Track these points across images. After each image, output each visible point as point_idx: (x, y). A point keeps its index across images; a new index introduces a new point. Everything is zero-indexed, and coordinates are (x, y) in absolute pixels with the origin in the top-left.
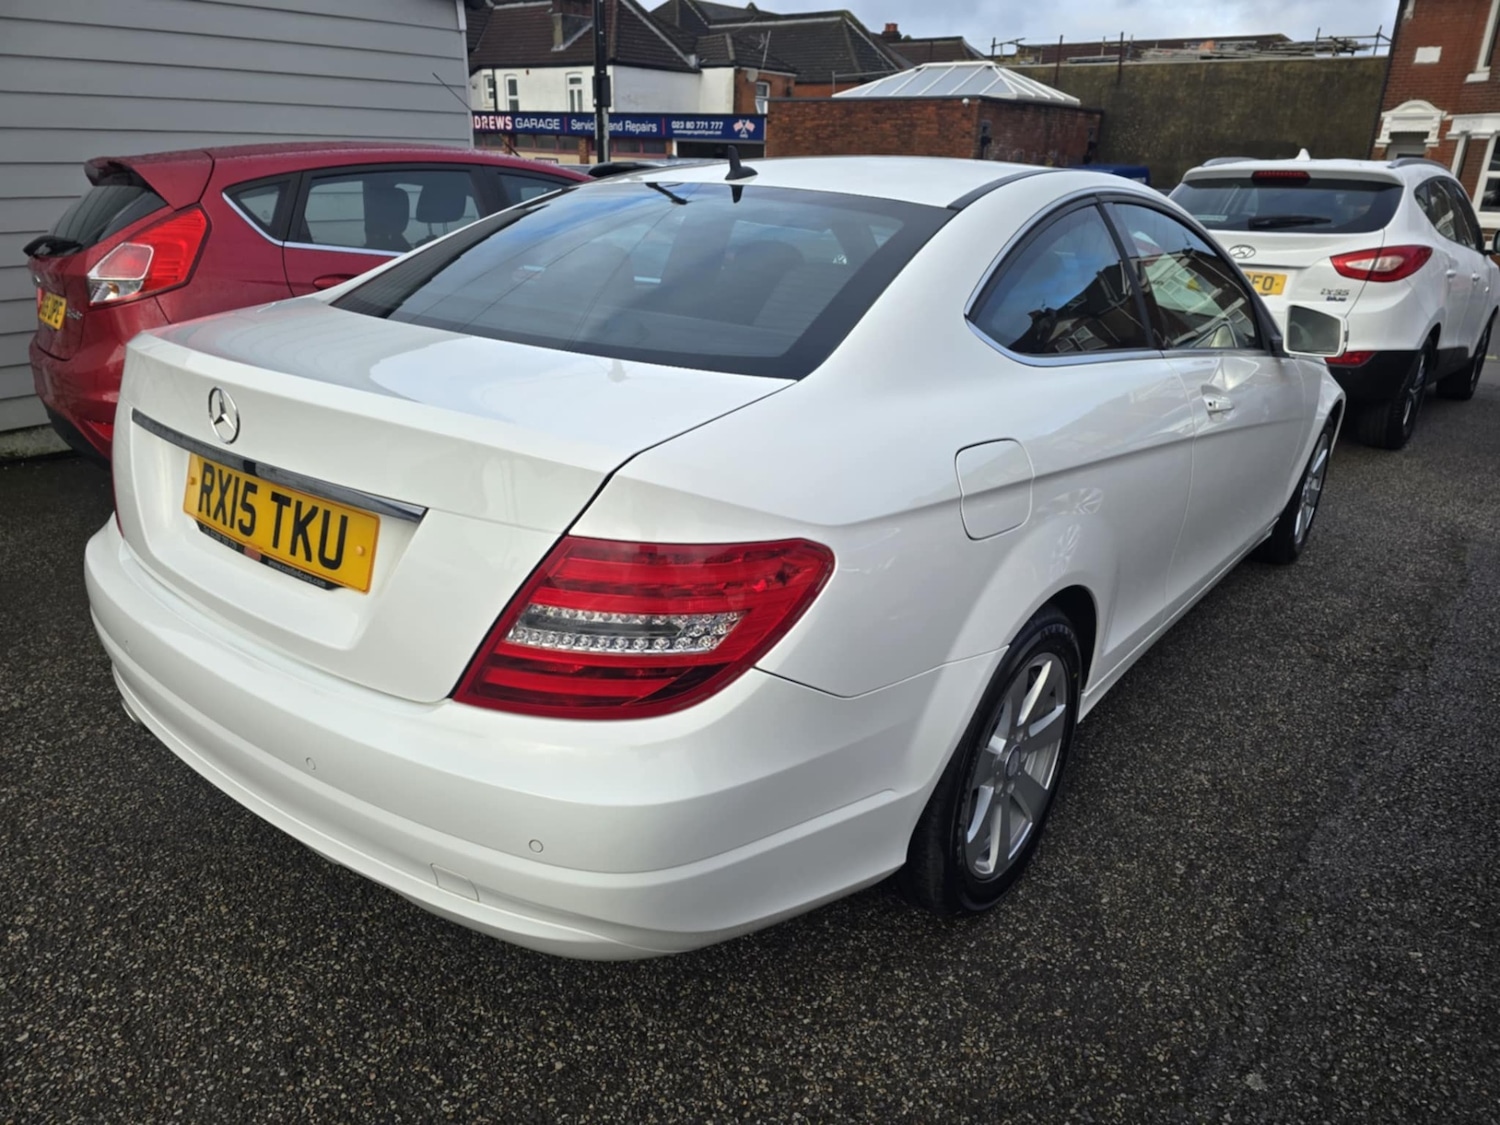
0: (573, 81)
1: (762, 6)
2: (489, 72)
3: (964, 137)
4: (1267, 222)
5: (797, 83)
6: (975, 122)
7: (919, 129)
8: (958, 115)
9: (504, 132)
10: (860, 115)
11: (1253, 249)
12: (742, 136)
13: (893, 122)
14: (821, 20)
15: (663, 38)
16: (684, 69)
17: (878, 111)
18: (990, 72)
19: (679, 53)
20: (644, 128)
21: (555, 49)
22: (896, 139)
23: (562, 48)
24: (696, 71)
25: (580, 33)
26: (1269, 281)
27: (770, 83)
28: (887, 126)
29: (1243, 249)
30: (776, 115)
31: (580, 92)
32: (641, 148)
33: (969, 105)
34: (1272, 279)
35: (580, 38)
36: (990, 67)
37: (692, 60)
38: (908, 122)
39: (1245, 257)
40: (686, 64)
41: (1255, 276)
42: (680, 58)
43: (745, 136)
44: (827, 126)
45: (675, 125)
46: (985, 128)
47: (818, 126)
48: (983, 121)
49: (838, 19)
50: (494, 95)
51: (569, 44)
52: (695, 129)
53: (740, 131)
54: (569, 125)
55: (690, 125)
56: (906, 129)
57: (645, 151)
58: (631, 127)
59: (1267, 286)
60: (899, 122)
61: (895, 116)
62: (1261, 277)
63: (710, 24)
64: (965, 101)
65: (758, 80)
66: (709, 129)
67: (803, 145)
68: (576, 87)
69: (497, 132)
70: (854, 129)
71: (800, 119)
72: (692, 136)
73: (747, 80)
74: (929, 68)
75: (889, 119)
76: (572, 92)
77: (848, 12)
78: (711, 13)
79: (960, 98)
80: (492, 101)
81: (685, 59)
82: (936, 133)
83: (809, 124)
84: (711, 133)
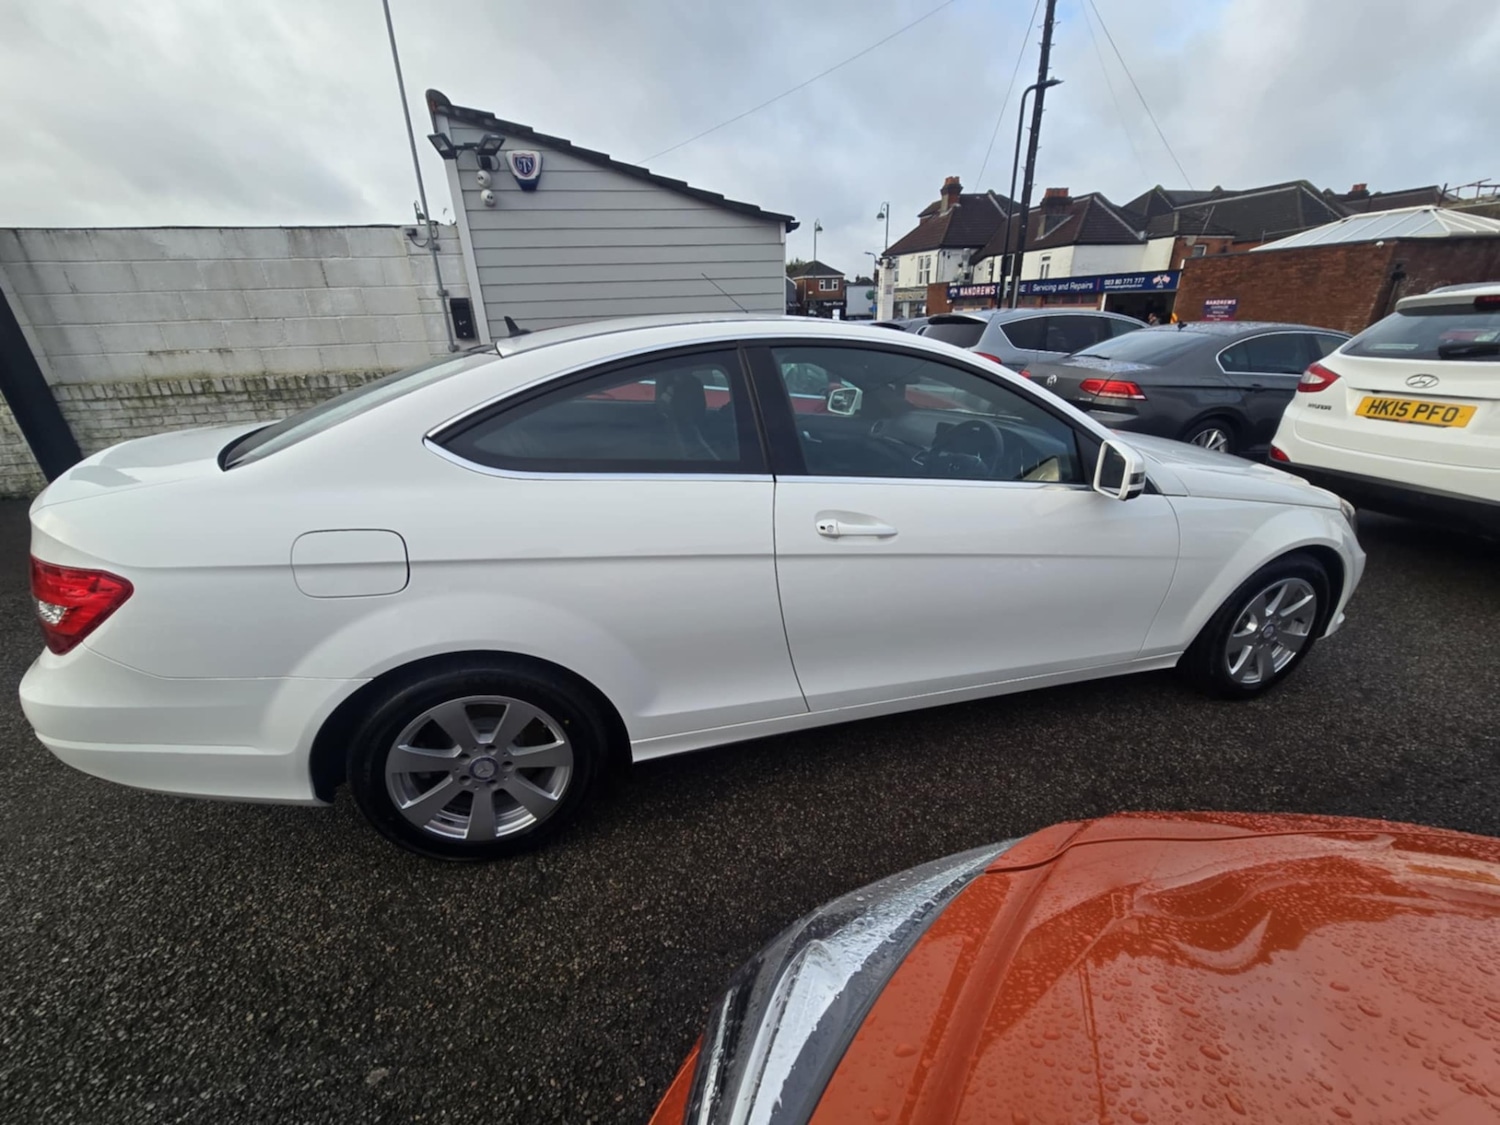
0: (1045, 259)
1: (1225, 188)
2: (990, 259)
3: (1372, 274)
4: (1464, 351)
5: (1235, 243)
6: (1388, 261)
7: (1324, 271)
8: (1370, 255)
9: (989, 296)
10: (1268, 264)
11: (1437, 379)
12: (1159, 287)
13: (1299, 267)
14: (1276, 191)
15: (1122, 222)
16: (1134, 242)
17: (1285, 259)
18: (1427, 215)
19: (1132, 231)
20: (1084, 286)
21: (1038, 239)
22: (1299, 281)
23: (1042, 237)
24: (1144, 242)
25: (1058, 226)
26: (1452, 412)
27: (1208, 245)
28: (1293, 270)
29: (1424, 379)
30: (1190, 269)
31: (1048, 266)
32: (1080, 300)
33: (1383, 247)
34: (1457, 410)
35: (1057, 230)
36: (1426, 211)
37: (1142, 235)
38: (1315, 266)
39: (1425, 386)
40: (1136, 238)
41: (1435, 407)
42: (1132, 234)
43: (1161, 287)
44: (1234, 274)
45: (1107, 282)
46: (1399, 266)
47: (1227, 275)
48: (1397, 259)
49: (1294, 188)
50: (991, 273)
51: (1048, 234)
52: (1122, 284)
53: (1157, 283)
54: (1032, 288)
55: (1118, 281)
56: (1312, 272)
57: (1082, 302)
58: (1075, 286)
59: (1449, 417)
60: (1305, 266)
61: (1302, 261)
62: (1442, 407)
63: (1175, 206)
64: (1380, 243)
65: (1196, 243)
66: (1133, 283)
67: (1210, 290)
68: (1045, 263)
69: (985, 296)
70: (1260, 274)
71: (1211, 270)
72: (1119, 289)
73: (1185, 245)
74: (1357, 218)
75: (1296, 264)
76: (1043, 266)
77: (1305, 182)
78: (1178, 199)
79: (1375, 241)
80: (989, 277)
81: (1136, 235)
82: (1342, 272)
83: (1218, 274)
84: (1134, 286)
